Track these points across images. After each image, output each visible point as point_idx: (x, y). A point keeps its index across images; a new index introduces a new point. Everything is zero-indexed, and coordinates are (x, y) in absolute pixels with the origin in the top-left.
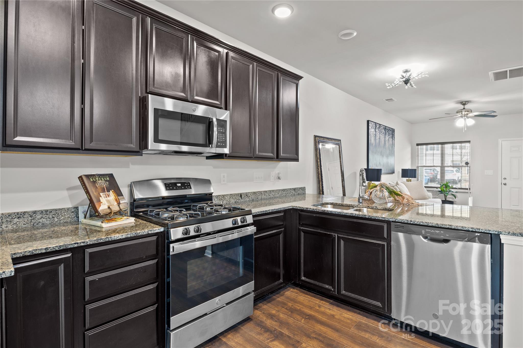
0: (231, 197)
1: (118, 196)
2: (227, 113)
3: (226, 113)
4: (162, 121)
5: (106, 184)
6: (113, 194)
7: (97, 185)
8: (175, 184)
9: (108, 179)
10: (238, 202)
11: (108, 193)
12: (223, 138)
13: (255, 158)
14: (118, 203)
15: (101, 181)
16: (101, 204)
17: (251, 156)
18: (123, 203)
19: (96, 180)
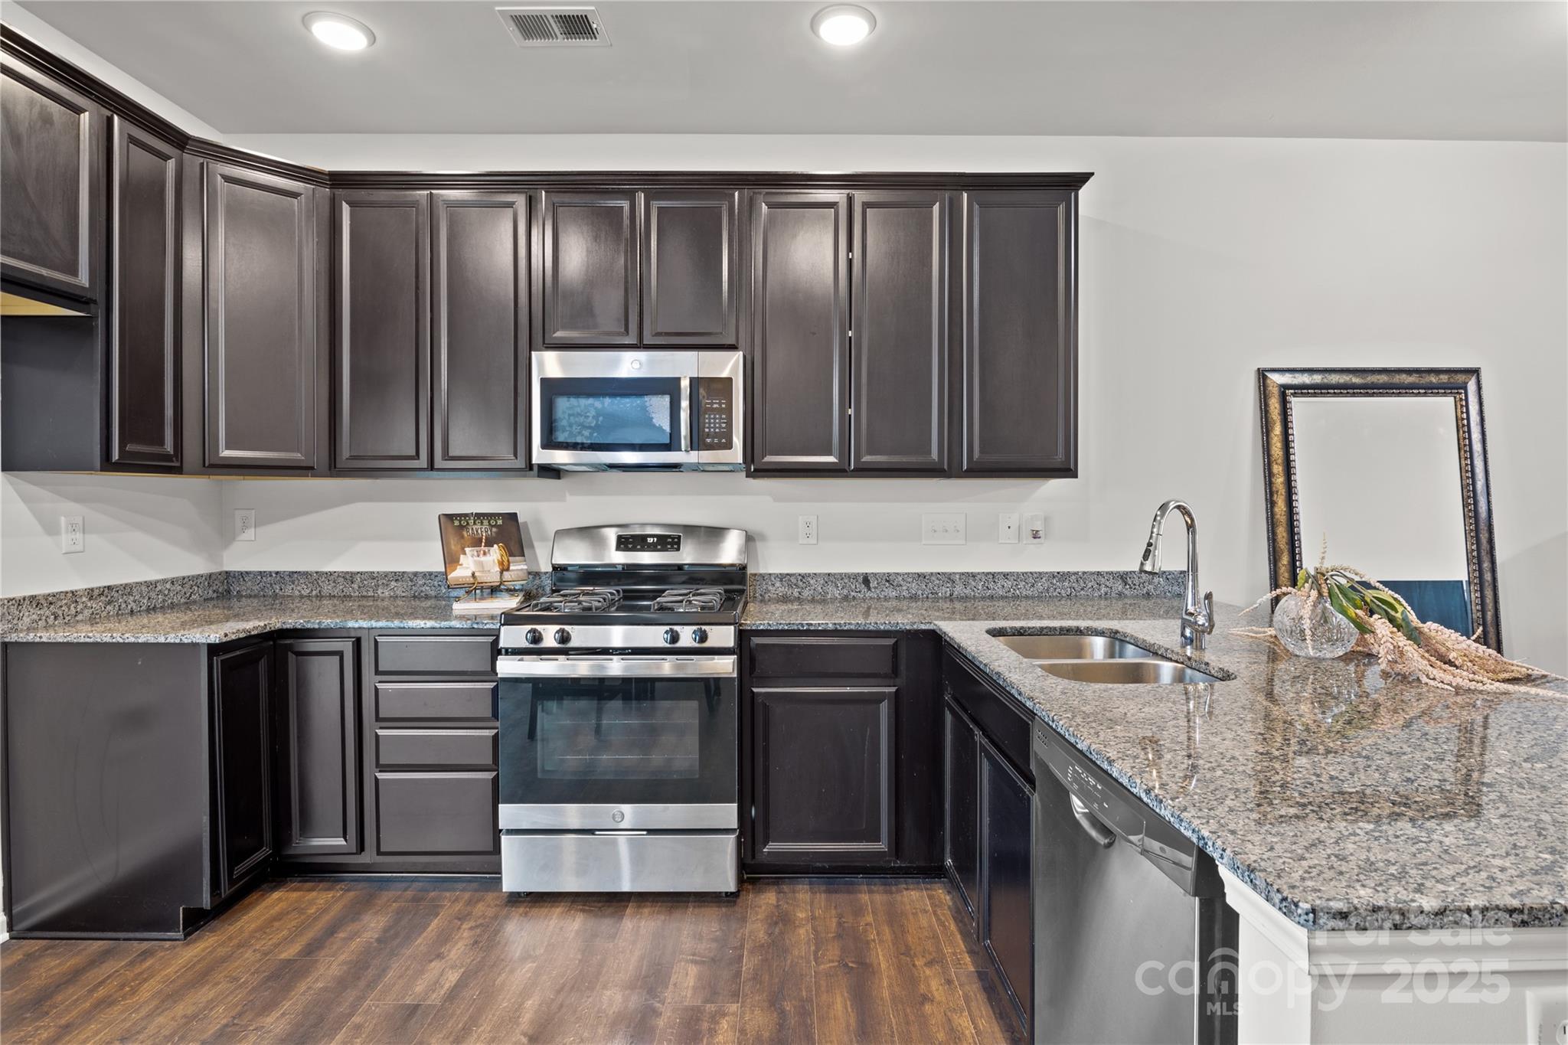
0: (830, 583)
1: (510, 556)
2: (732, 358)
3: (729, 361)
4: (563, 404)
5: (489, 532)
6: (497, 551)
7: (465, 533)
8: (644, 538)
9: (500, 522)
10: (854, 596)
11: (486, 549)
12: (720, 423)
13: (857, 471)
14: (504, 568)
15: (478, 526)
16: (458, 567)
17: (838, 468)
18: (517, 570)
19: (468, 524)
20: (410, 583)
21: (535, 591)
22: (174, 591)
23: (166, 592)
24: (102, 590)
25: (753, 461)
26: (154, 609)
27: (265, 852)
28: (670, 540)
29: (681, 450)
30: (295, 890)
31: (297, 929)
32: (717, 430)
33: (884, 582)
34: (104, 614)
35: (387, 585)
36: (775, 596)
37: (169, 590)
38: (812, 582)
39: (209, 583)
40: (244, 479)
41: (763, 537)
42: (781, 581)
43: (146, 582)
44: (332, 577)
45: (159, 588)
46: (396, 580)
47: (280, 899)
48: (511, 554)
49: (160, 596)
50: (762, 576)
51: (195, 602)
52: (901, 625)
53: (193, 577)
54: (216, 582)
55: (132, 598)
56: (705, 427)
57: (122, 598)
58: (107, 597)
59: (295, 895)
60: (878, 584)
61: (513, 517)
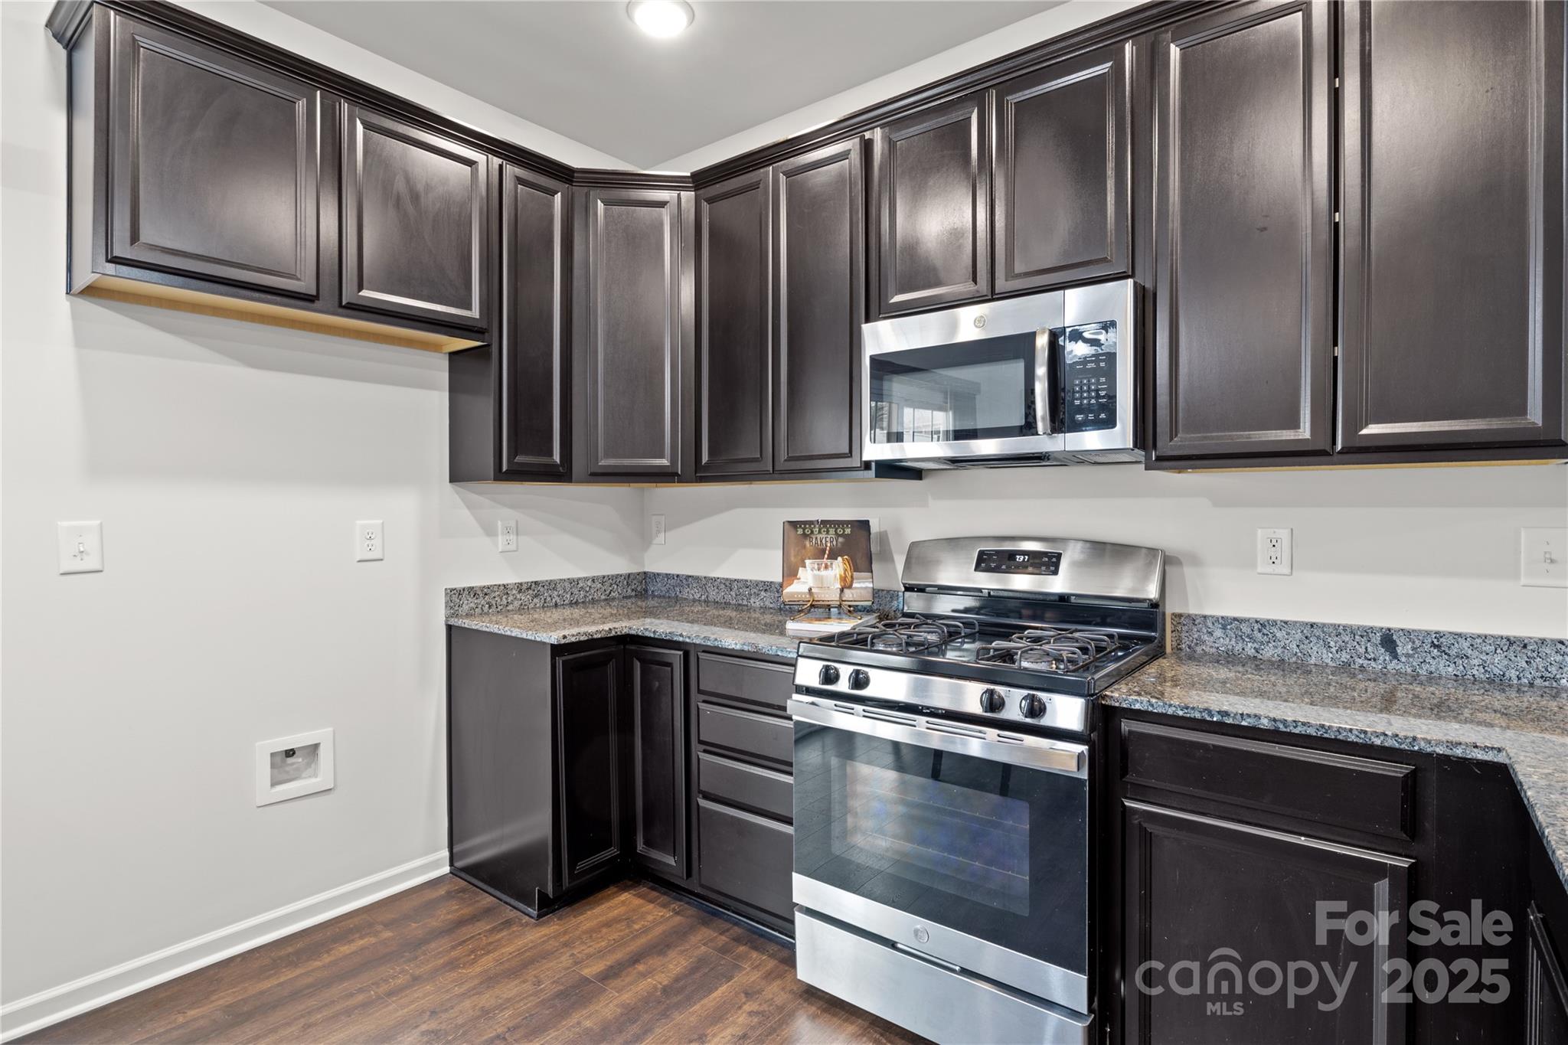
0: (1314, 640)
1: (855, 571)
2: (1117, 292)
5: (835, 543)
6: (841, 564)
7: (807, 543)
8: (1012, 555)
9: (848, 531)
10: (1362, 666)
11: (829, 562)
12: (1097, 391)
13: (1347, 453)
14: (846, 585)
15: (823, 535)
16: (795, 581)
17: (1310, 448)
18: (861, 588)
19: (812, 532)
20: (777, 595)
21: (893, 613)
22: (594, 588)
23: (588, 589)
24: (529, 584)
25: (1155, 446)
26: (577, 603)
27: (613, 851)
28: (1047, 559)
29: (1037, 434)
30: (640, 896)
31: (614, 943)
32: (1093, 401)
33: (1427, 647)
34: (532, 605)
35: (758, 595)
36: (1214, 650)
37: (590, 587)
38: (1279, 634)
39: (627, 582)
40: (656, 486)
41: (1195, 561)
42: (1224, 628)
43: (569, 579)
44: (716, 583)
45: (581, 585)
46: (766, 590)
47: (623, 903)
48: (857, 570)
49: (581, 592)
50: (1192, 619)
51: (614, 599)
52: (1423, 744)
53: (613, 576)
54: (635, 582)
55: (556, 593)
56: (1074, 399)
57: (547, 592)
58: (534, 590)
59: (638, 901)
60: (1413, 649)
61: (865, 525)
